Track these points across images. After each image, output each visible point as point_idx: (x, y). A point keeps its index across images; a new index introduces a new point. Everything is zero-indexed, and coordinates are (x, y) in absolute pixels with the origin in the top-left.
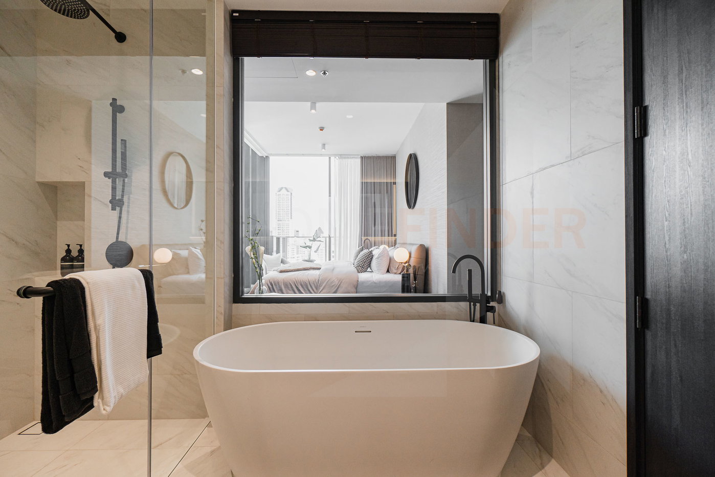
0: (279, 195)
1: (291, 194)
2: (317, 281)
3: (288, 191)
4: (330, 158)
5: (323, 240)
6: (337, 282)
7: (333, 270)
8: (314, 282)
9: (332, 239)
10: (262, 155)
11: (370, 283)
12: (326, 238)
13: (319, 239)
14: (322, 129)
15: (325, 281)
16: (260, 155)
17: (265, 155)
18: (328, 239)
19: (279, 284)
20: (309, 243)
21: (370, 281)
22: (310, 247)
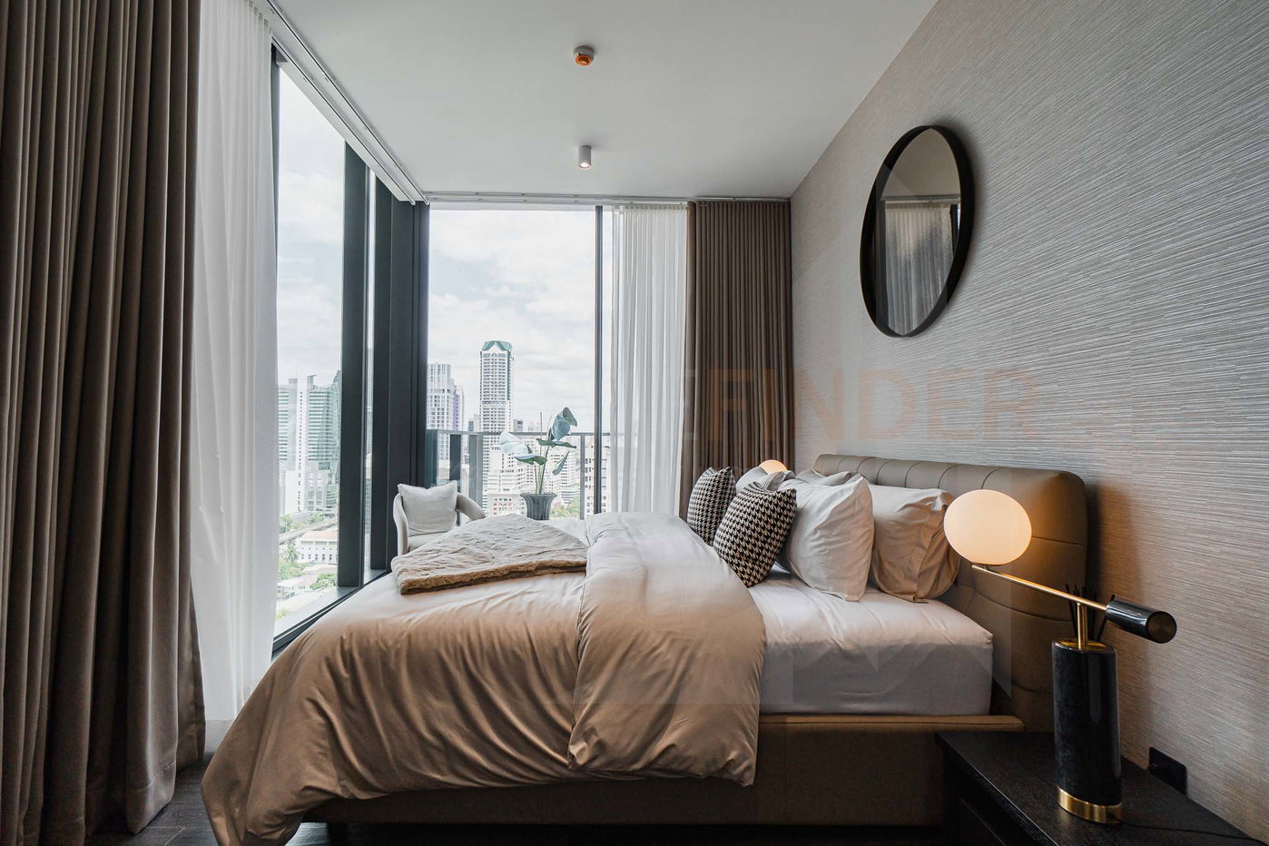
0: (485, 355)
1: (509, 353)
2: (570, 647)
3: (503, 349)
4: (599, 209)
5: (575, 441)
6: (671, 657)
7: (645, 583)
8: (556, 651)
9: (605, 441)
10: (406, 199)
11: (821, 653)
12: (582, 435)
13: (564, 440)
14: (585, 55)
15: (612, 651)
16: (401, 197)
17: (415, 197)
18: (590, 441)
19: (385, 664)
20: (539, 450)
21: (820, 644)
22: (542, 461)
